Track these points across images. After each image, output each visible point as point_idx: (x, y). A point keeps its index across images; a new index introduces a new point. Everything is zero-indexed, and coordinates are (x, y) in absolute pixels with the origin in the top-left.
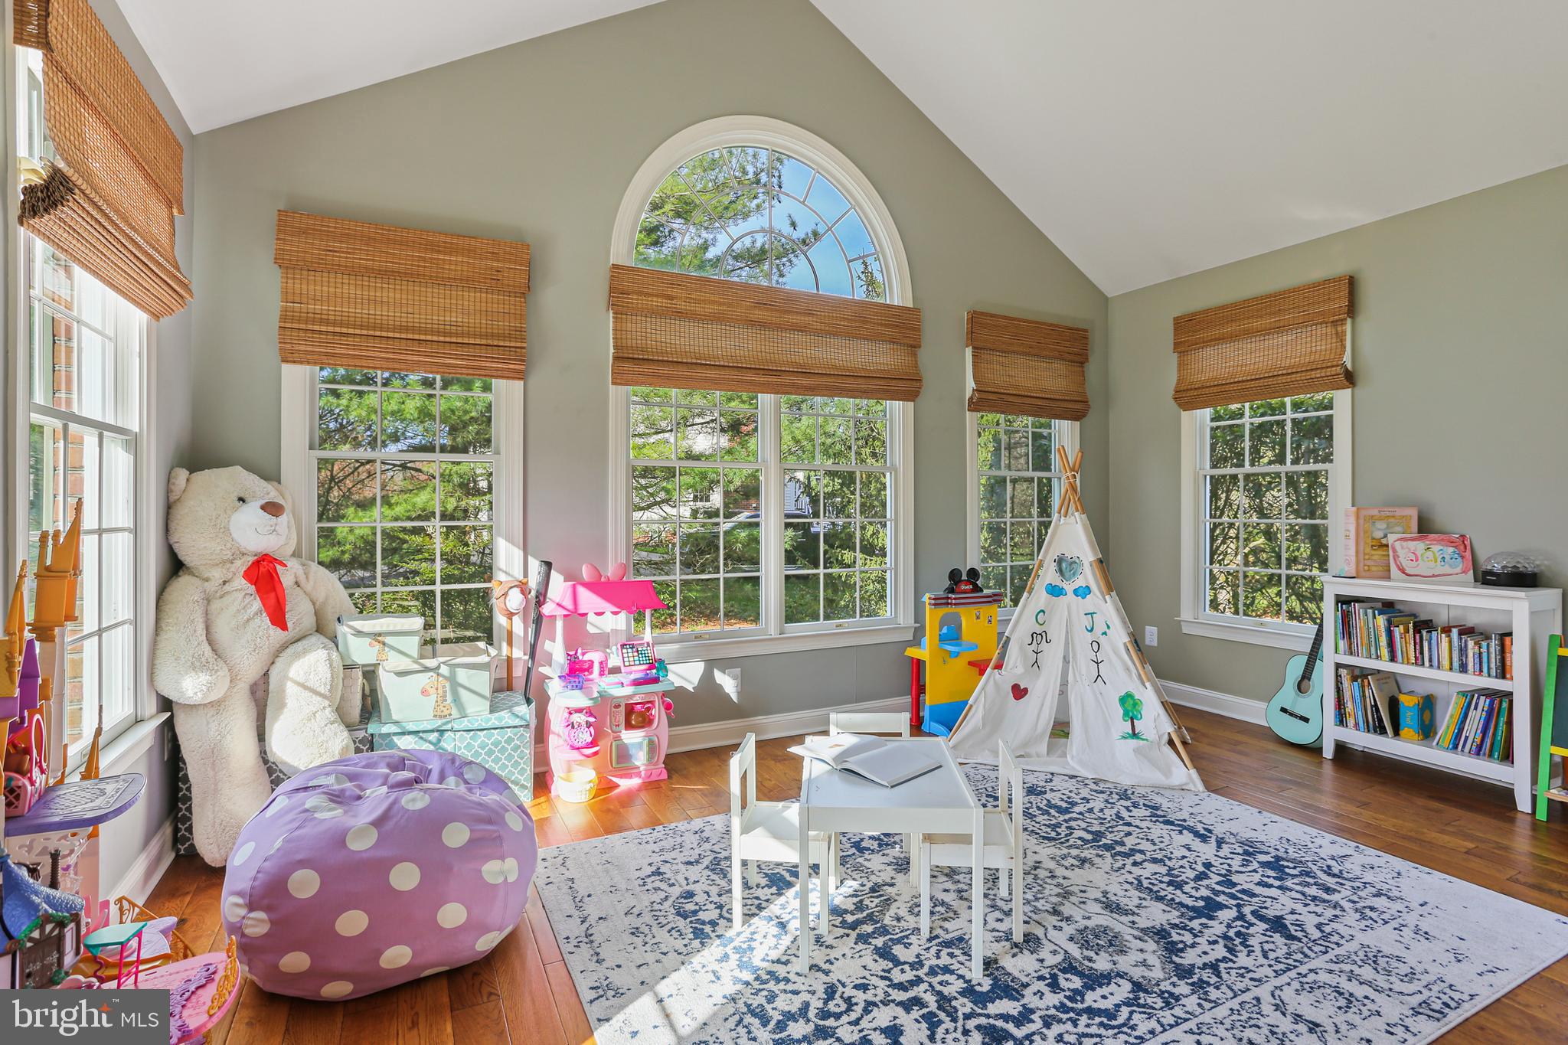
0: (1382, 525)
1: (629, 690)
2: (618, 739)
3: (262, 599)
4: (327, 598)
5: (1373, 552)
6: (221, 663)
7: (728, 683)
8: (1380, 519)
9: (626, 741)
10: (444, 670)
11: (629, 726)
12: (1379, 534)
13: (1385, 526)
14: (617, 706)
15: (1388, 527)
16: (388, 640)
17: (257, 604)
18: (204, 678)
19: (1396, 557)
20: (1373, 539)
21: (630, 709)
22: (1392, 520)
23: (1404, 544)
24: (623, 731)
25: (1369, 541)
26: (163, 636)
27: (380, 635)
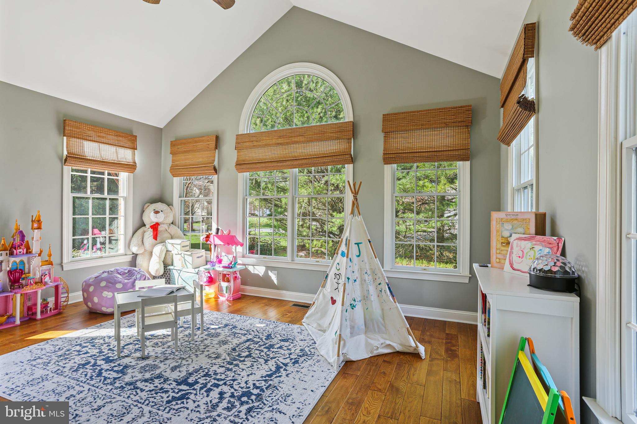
0: (508, 226)
1: (221, 269)
2: (220, 284)
3: (153, 232)
4: (174, 234)
5: (503, 248)
6: (143, 247)
7: (274, 277)
8: (507, 221)
9: (222, 285)
10: (182, 255)
11: (224, 281)
12: (506, 234)
13: (511, 227)
14: (220, 274)
15: (512, 228)
16: (174, 245)
17: (152, 234)
18: (136, 248)
19: (511, 253)
20: (502, 237)
21: (224, 276)
22: (515, 222)
23: (519, 242)
24: (222, 282)
25: (500, 238)
26: (133, 238)
27: (173, 244)
